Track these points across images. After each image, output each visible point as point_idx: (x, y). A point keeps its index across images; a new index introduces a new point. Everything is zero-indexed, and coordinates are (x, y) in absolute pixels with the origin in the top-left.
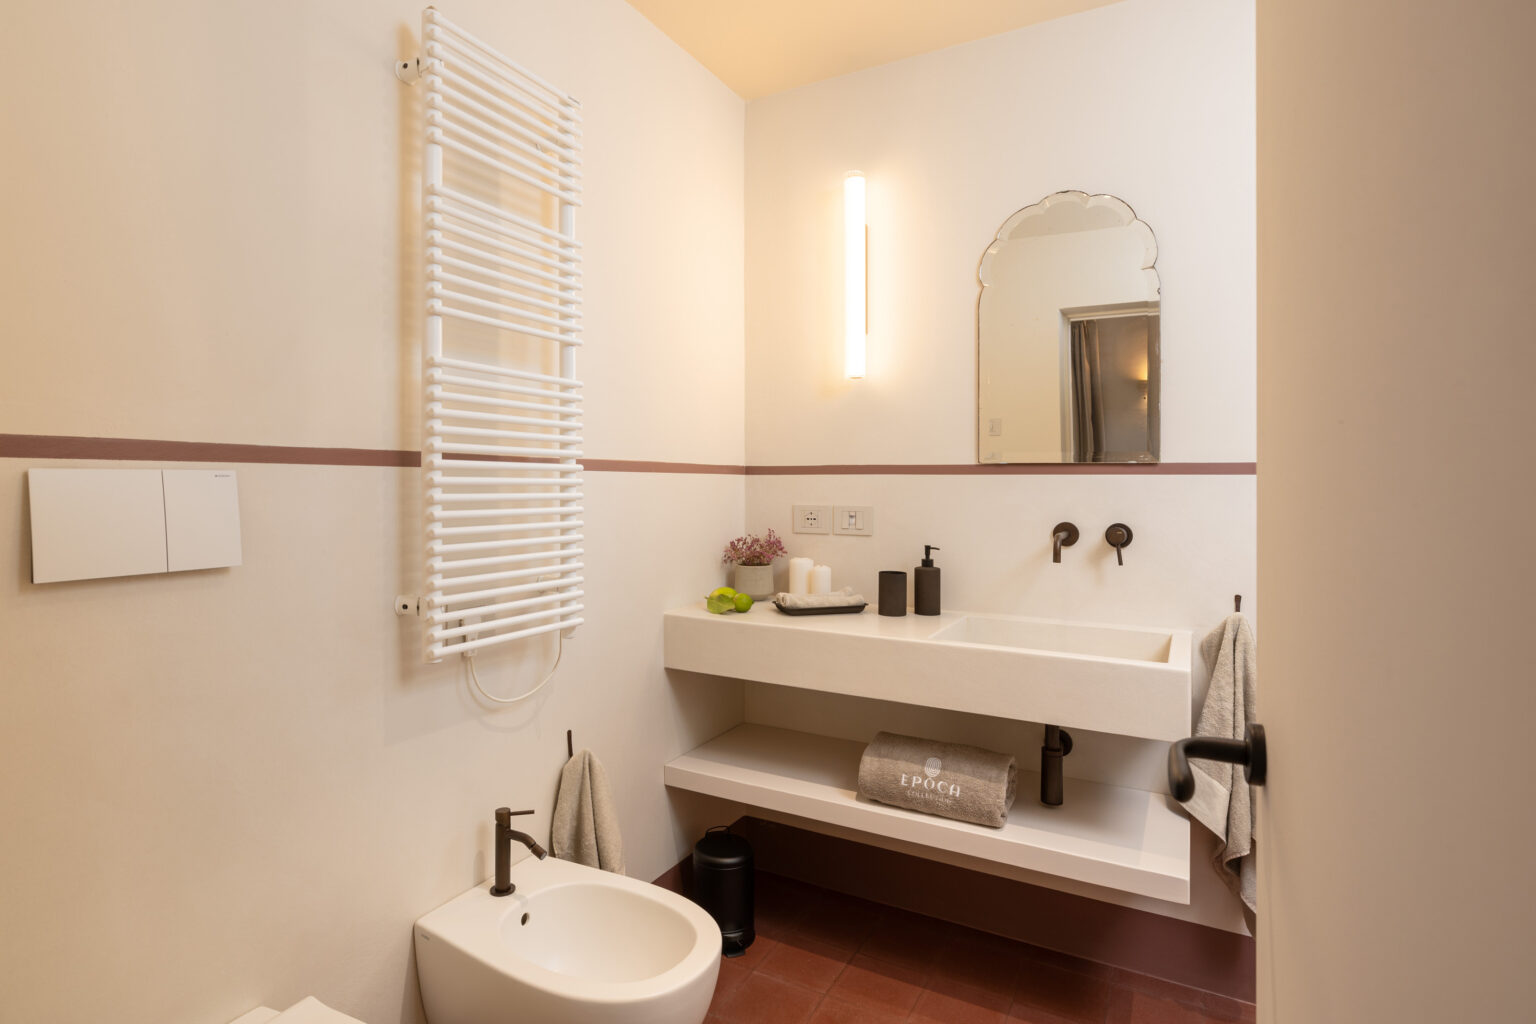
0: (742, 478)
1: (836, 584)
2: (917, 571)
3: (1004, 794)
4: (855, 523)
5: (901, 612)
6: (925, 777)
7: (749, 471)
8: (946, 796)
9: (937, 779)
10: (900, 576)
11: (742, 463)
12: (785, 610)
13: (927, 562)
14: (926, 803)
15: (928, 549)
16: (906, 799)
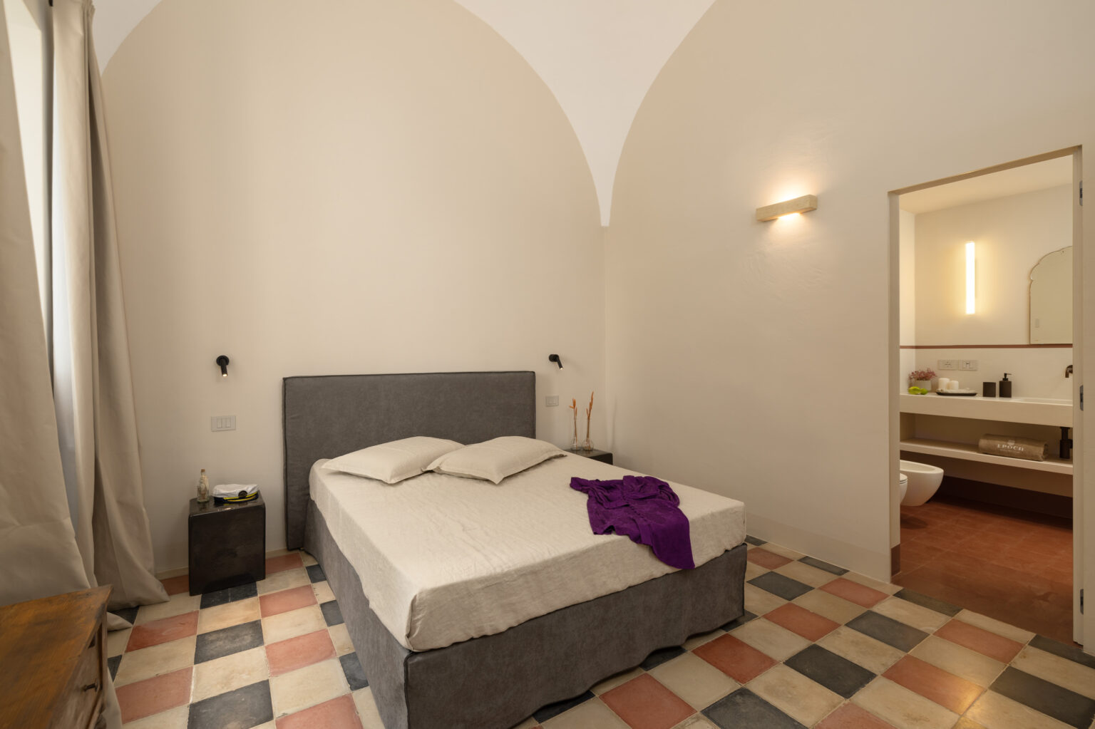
0: (914, 350)
1: (960, 387)
2: (1001, 383)
3: (1042, 453)
4: (969, 366)
5: (993, 395)
6: (1008, 445)
7: (917, 347)
8: (1018, 451)
9: (1013, 446)
10: (993, 384)
11: (914, 344)
12: (940, 394)
13: (1005, 379)
14: (1008, 453)
15: (1005, 375)
16: (1000, 452)
